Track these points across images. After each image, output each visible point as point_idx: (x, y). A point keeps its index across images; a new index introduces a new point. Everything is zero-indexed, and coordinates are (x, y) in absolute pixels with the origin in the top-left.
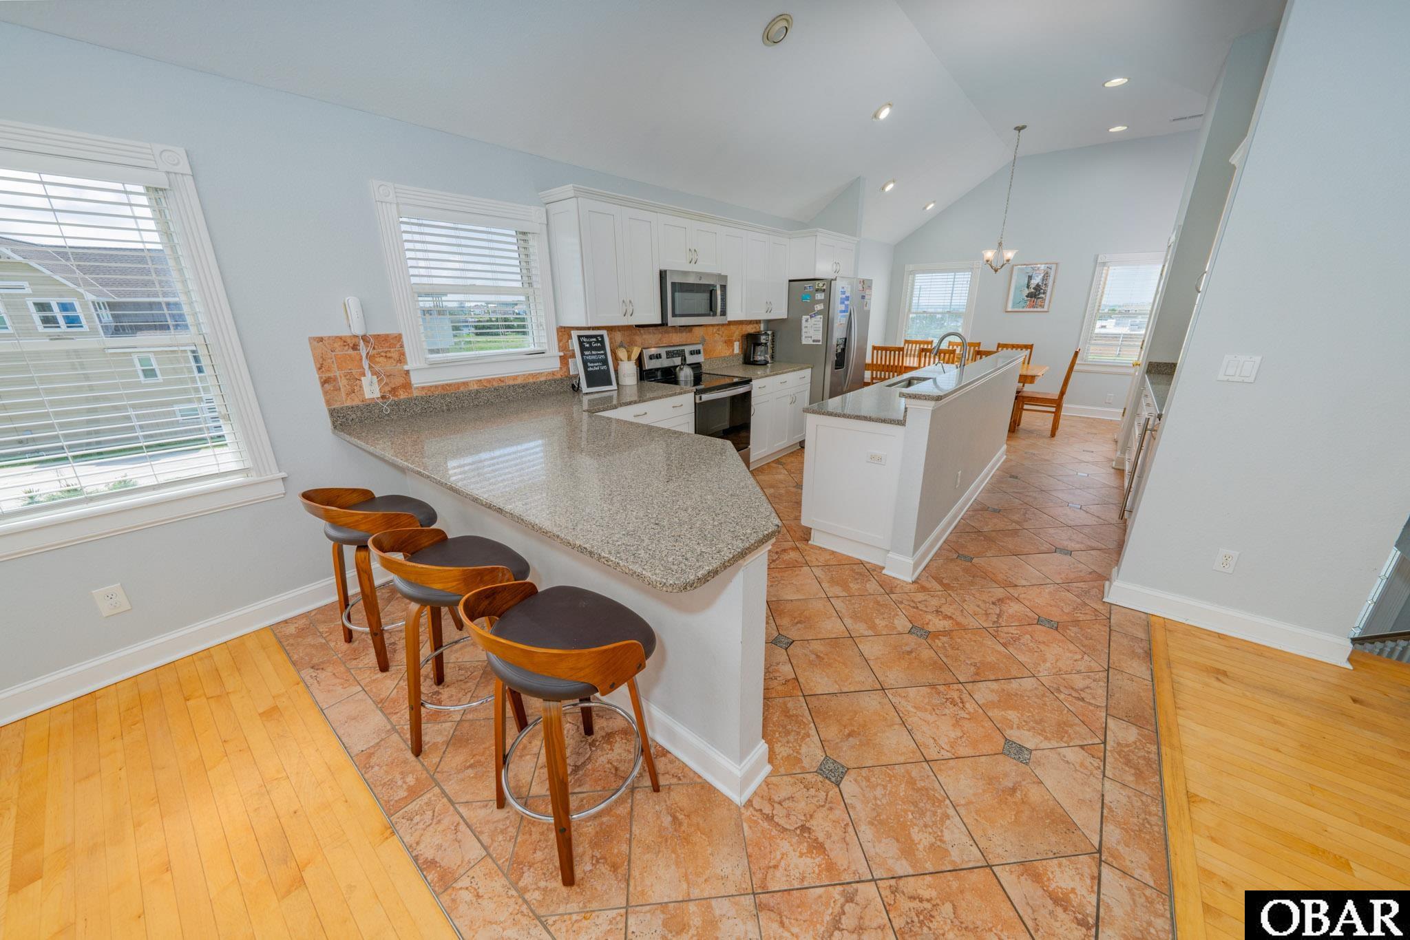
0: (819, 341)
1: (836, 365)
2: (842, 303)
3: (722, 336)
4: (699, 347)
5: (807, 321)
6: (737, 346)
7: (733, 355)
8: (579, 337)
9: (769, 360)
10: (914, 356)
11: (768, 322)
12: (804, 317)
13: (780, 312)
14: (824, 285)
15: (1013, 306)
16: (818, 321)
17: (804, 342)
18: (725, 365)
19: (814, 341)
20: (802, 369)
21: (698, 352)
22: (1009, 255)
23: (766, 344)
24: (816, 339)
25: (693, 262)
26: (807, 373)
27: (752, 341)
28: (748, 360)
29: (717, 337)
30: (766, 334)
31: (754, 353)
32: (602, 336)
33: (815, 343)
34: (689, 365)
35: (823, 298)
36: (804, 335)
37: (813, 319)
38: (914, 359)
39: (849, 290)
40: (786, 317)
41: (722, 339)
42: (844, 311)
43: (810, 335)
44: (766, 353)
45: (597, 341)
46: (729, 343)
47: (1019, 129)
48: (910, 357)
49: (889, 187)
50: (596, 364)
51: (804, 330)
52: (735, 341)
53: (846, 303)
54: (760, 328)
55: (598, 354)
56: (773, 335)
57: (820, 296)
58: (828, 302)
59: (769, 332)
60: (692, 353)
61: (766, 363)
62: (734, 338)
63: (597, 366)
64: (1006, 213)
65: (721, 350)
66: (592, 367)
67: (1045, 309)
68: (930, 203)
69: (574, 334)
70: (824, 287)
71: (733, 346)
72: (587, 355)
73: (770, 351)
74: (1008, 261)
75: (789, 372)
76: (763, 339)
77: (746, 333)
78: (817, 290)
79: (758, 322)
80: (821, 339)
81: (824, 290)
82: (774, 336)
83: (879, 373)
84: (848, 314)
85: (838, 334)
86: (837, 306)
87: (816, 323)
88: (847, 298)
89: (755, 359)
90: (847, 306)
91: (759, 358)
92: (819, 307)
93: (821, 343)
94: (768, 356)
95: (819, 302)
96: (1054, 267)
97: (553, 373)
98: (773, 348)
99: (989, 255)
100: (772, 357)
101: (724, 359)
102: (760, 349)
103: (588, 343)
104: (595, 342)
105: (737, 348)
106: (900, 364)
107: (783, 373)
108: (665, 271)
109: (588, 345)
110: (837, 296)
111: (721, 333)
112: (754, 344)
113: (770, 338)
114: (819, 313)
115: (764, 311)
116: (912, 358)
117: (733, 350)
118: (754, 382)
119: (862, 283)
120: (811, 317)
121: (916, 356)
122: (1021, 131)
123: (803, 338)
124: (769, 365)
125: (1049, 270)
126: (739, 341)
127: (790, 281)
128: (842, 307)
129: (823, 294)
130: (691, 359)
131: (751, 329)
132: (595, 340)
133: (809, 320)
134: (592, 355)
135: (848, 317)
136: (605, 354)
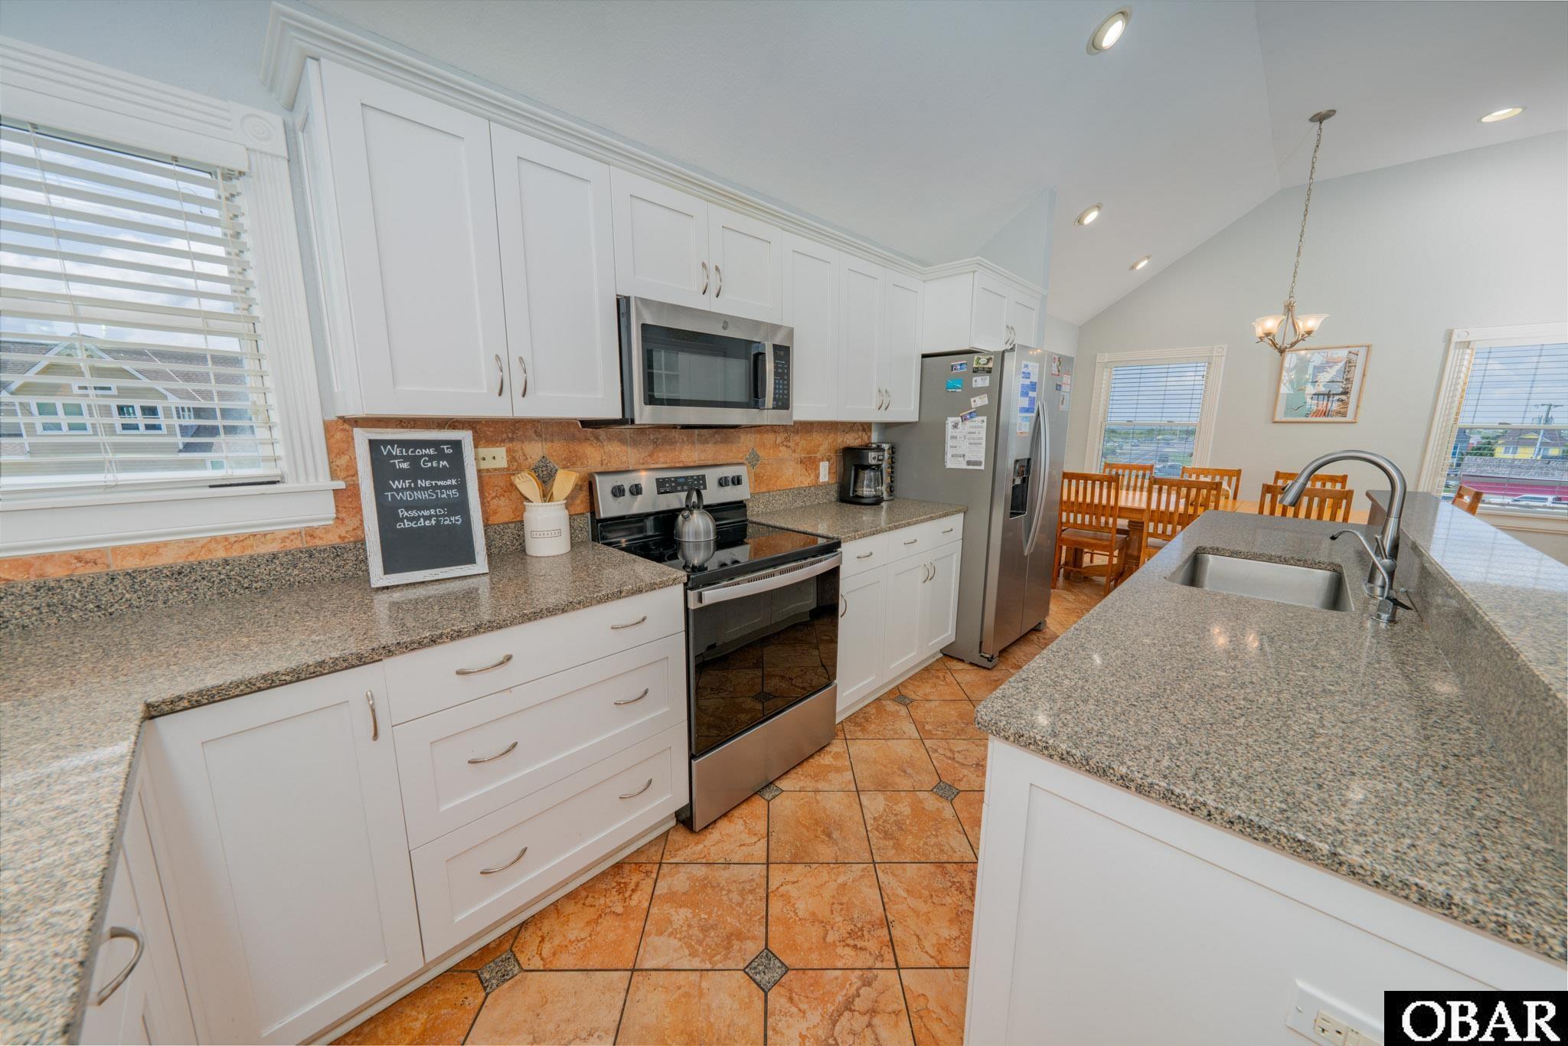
0: (979, 463)
1: (1012, 508)
2: (1024, 394)
3: (794, 451)
4: (741, 471)
5: (955, 426)
6: (824, 468)
7: (817, 486)
8: (374, 445)
9: (885, 496)
10: (1142, 490)
11: (886, 426)
12: (951, 421)
13: (906, 410)
14: (989, 360)
15: (1286, 414)
16: (979, 425)
17: (950, 464)
18: (799, 503)
19: (969, 463)
20: (946, 515)
21: (737, 481)
22: (1309, 322)
23: (879, 466)
24: (973, 459)
25: (713, 291)
26: (956, 521)
27: (853, 461)
28: (847, 496)
29: (784, 452)
30: (879, 449)
31: (856, 482)
32: (457, 445)
33: (971, 467)
34: (706, 507)
35: (987, 384)
36: (949, 452)
37: (967, 422)
38: (1141, 495)
39: (1036, 371)
40: (915, 418)
41: (796, 455)
42: (1027, 410)
43: (962, 453)
44: (879, 481)
45: (441, 456)
46: (809, 463)
47: (1320, 118)
48: (1135, 490)
49: (1091, 217)
50: (426, 513)
51: (949, 442)
52: (823, 460)
53: (1032, 394)
54: (869, 438)
55: (437, 487)
56: (893, 450)
57: (981, 381)
58: (997, 392)
59: (886, 446)
60: (723, 482)
61: (877, 501)
62: (819, 455)
63: (429, 518)
64: (1298, 256)
65: (793, 475)
66: (410, 519)
67: (1349, 417)
68: (1142, 260)
69: (361, 438)
70: (990, 365)
71: (817, 468)
72: (398, 490)
73: (887, 479)
74: (1309, 333)
75: (922, 521)
76: (872, 458)
77: (844, 446)
78: (976, 371)
79: (866, 427)
80: (983, 460)
81: (989, 371)
82: (893, 453)
83: (1072, 515)
84: (1034, 415)
85: (1016, 450)
86: (1014, 400)
87: (973, 430)
88: (1033, 386)
89: (859, 493)
90: (1032, 401)
91: (866, 491)
92: (980, 401)
93: (982, 467)
94: (884, 488)
95: (980, 391)
96: (1362, 352)
97: (311, 533)
98: (892, 474)
99: (1271, 324)
100: (891, 490)
101: (799, 492)
102: (867, 475)
103: (405, 459)
104: (431, 458)
105: (825, 473)
106: (1112, 503)
107: (909, 524)
108: (628, 299)
109: (405, 466)
110: (1013, 382)
111: (792, 444)
112: (855, 465)
113: (886, 455)
114: (979, 412)
115: (875, 406)
116: (1138, 493)
117: (818, 476)
118: (846, 549)
119: (1057, 363)
120: (964, 419)
121: (1145, 490)
122: (1324, 122)
123: (948, 456)
124: (884, 504)
125: (1353, 357)
126: (828, 460)
127: (924, 356)
128: (1025, 402)
129: (988, 377)
130: (714, 495)
131: (852, 440)
132: (431, 451)
133: (960, 426)
134: (417, 488)
135: (1034, 420)
136: (462, 487)
